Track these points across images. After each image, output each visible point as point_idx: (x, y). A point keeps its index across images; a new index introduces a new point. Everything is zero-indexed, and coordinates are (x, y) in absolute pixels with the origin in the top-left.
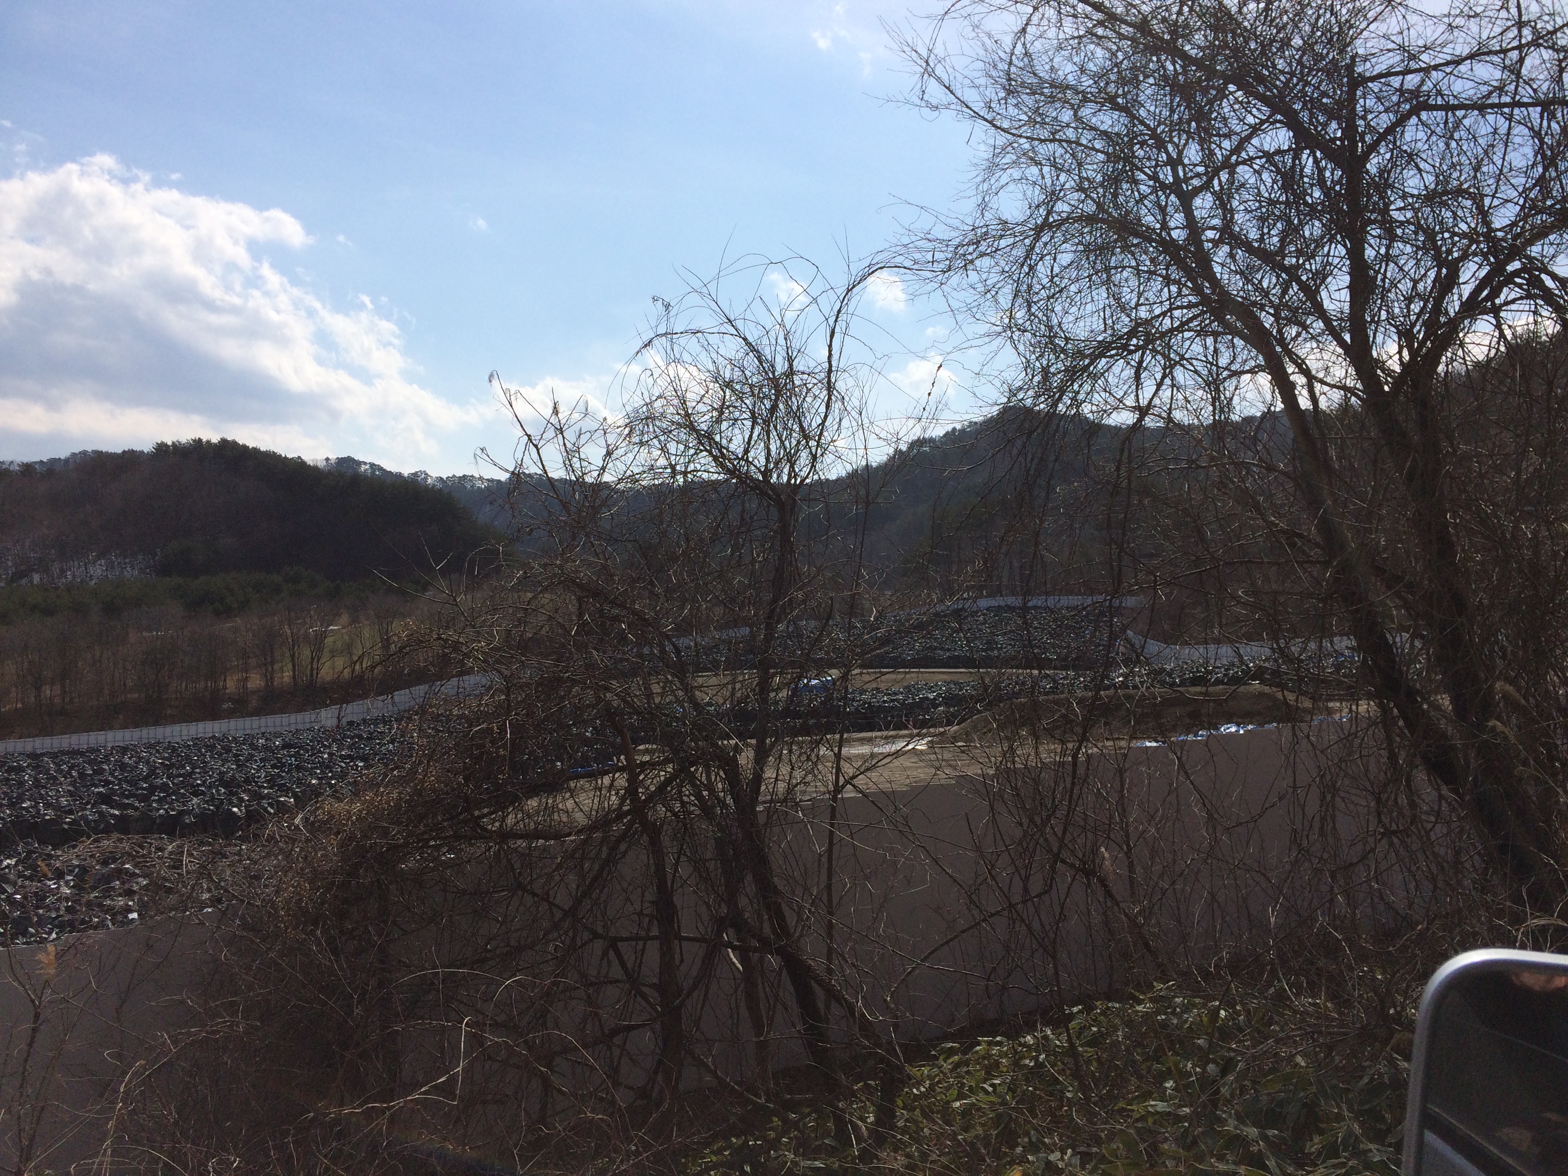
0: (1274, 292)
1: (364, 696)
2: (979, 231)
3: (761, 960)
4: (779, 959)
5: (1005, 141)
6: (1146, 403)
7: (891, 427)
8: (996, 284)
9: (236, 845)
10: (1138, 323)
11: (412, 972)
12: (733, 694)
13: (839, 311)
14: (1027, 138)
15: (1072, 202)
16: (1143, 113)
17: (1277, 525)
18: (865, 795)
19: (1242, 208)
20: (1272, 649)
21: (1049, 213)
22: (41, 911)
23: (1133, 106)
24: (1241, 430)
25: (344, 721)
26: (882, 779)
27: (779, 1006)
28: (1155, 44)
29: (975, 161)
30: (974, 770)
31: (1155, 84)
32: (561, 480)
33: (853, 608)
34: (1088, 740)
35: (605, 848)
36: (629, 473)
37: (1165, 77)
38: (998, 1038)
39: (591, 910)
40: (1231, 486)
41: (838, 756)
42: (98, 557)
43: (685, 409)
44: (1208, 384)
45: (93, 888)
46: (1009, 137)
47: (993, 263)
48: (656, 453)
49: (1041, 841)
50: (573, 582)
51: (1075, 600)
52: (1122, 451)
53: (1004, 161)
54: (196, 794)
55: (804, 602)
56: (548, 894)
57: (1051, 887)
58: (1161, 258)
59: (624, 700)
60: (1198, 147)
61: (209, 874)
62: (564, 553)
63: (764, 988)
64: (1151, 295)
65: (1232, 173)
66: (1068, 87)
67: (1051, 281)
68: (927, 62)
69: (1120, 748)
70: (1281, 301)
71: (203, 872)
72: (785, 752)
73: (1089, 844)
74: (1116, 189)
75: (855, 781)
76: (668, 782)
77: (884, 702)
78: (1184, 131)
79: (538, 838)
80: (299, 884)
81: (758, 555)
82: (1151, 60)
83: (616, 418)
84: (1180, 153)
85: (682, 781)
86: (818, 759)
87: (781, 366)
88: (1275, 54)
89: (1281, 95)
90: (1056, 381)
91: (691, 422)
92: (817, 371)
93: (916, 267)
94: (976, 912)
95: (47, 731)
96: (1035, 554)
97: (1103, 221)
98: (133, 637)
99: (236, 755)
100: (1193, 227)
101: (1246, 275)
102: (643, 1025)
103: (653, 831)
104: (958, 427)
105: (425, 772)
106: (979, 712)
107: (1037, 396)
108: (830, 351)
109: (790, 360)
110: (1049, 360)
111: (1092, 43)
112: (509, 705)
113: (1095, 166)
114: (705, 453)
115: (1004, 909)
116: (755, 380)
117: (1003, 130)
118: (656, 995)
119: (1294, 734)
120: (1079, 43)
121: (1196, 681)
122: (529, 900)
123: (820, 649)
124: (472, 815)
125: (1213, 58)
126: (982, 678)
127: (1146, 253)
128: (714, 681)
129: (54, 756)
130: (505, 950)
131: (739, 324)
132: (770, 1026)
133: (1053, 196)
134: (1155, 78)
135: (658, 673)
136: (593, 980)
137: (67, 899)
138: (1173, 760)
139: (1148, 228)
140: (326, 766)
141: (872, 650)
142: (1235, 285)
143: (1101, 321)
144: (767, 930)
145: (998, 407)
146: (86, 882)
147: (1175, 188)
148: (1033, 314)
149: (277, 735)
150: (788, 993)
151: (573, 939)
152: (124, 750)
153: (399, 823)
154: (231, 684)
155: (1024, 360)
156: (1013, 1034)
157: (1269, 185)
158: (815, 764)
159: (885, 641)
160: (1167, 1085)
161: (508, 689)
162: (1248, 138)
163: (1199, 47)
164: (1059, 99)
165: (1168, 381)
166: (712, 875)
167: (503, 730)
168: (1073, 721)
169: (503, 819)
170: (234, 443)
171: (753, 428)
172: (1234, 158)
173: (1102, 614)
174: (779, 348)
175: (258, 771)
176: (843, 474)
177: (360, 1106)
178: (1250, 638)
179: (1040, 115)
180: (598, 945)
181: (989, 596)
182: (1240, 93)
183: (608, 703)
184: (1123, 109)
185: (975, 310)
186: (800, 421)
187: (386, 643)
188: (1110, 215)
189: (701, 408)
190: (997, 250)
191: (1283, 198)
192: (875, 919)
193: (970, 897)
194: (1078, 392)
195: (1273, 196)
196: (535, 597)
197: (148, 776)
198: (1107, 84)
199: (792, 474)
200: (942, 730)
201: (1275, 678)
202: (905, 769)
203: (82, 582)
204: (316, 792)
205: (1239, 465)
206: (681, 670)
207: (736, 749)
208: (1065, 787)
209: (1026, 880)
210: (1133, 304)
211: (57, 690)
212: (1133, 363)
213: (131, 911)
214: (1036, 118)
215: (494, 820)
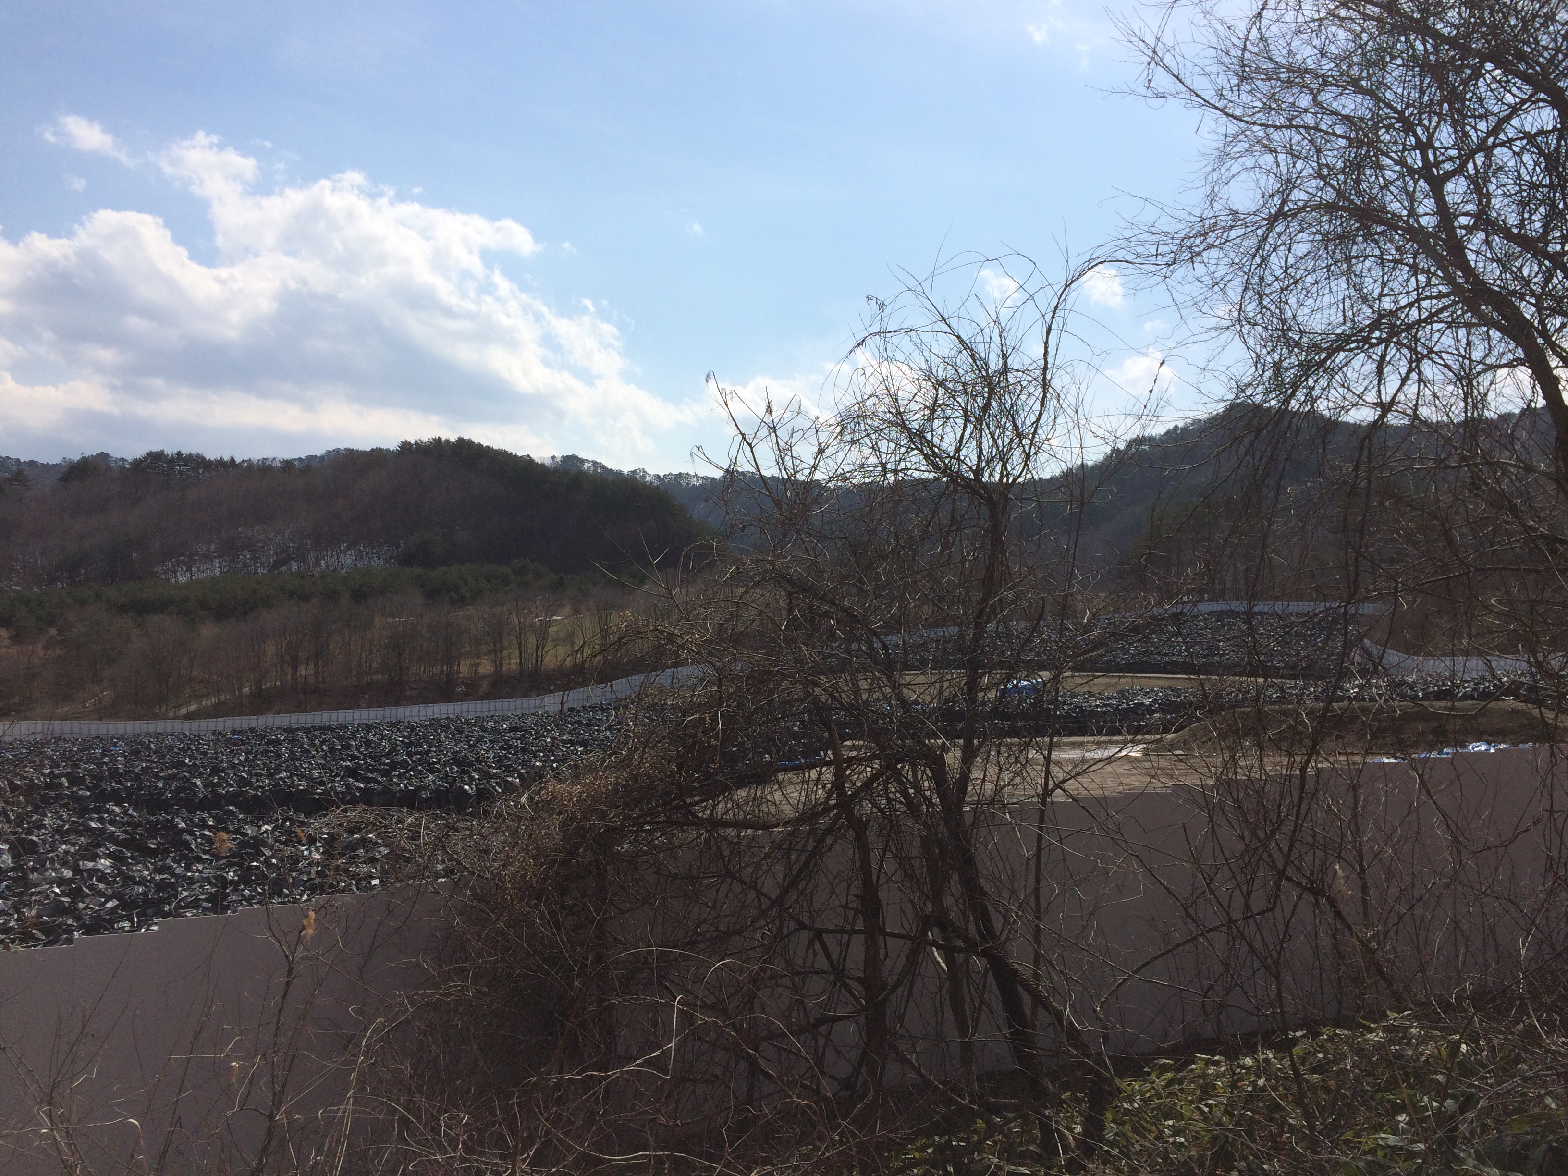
0: (1535, 280)
1: (584, 684)
2: (1207, 222)
3: (967, 961)
4: (984, 961)
5: (1237, 129)
6: (1389, 399)
7: (1108, 425)
8: (1224, 276)
9: (467, 821)
10: (1382, 315)
11: (626, 950)
12: (940, 693)
13: (1056, 307)
14: (1261, 125)
15: (1310, 190)
16: (1389, 95)
17: (1536, 530)
18: (1075, 800)
19: (1500, 192)
20: (1528, 662)
21: (1284, 202)
22: (294, 874)
23: (1378, 89)
24: (1496, 427)
25: (566, 707)
26: (1094, 785)
27: (984, 1008)
28: (1403, 24)
29: (1204, 151)
30: (1191, 780)
31: (1403, 65)
32: (773, 478)
33: (1065, 610)
34: (1318, 754)
35: (811, 841)
36: (840, 471)
37: (1414, 58)
38: (1217, 1058)
39: (797, 900)
40: (1484, 488)
41: (1048, 759)
42: (349, 548)
43: (897, 408)
44: (1460, 379)
45: (342, 855)
46: (1242, 124)
47: (1222, 255)
48: (867, 451)
49: (1265, 855)
50: (784, 577)
51: (1305, 607)
52: (1361, 449)
53: (1235, 150)
54: (432, 771)
55: (1015, 602)
56: (756, 884)
57: (1275, 903)
58: (1408, 246)
59: (831, 695)
60: (1451, 130)
61: (444, 846)
62: (775, 549)
63: (969, 989)
64: (1396, 285)
65: (1489, 155)
66: (1307, 71)
67: (1285, 272)
68: (1154, 52)
69: (1354, 764)
70: (1543, 288)
71: (440, 844)
72: (993, 753)
73: (1317, 863)
74: (1359, 175)
75: (1066, 786)
76: (874, 778)
77: (1097, 706)
78: (1435, 113)
79: (747, 828)
80: (524, 860)
81: (968, 555)
82: (1398, 40)
83: (828, 416)
84: (1430, 137)
85: (888, 778)
86: (1027, 762)
87: (995, 363)
88: (1539, 29)
89: (1545, 73)
90: (1288, 378)
91: (903, 422)
92: (1031, 368)
93: (1138, 260)
94: (1193, 927)
95: (301, 708)
96: (1262, 557)
97: (1343, 208)
98: (378, 621)
99: (467, 736)
100: (1445, 213)
101: (1504, 263)
102: (847, 1017)
103: (860, 826)
104: (1181, 424)
105: (641, 758)
106: (1199, 720)
107: (1268, 392)
108: (1046, 348)
109: (1005, 357)
110: (1281, 355)
111: (1335, 25)
112: (721, 697)
113: (1336, 152)
114: (916, 452)
115: (1223, 925)
116: (968, 378)
117: (1236, 118)
118: (861, 988)
119: (1552, 754)
120: (1320, 26)
121: (1440, 695)
122: (737, 888)
123: (1031, 650)
124: (685, 802)
125: (1468, 36)
126: (1202, 684)
127: (1391, 241)
128: (921, 679)
129: (307, 731)
130: (715, 934)
131: (953, 322)
132: (975, 1027)
133: (1289, 184)
134: (1403, 59)
135: (866, 670)
136: (799, 969)
137: (318, 864)
138: (1414, 779)
139: (1394, 215)
140: (549, 750)
141: (1085, 653)
142: (1491, 273)
143: (1340, 314)
144: (972, 931)
145: (1224, 404)
146: (335, 849)
147: (1425, 172)
148: (1265, 307)
149: (505, 718)
150: (994, 997)
151: (780, 928)
152: (368, 728)
153: (616, 807)
154: (464, 669)
155: (1254, 355)
156: (1232, 1055)
157: (1530, 168)
158: (1024, 766)
159: (1099, 643)
160: (1400, 1118)
161: (720, 680)
162: (1507, 119)
163: (1452, 25)
164: (1297, 84)
165: (1414, 376)
166: (917, 872)
167: (714, 720)
168: (1302, 733)
169: (714, 806)
170: (470, 442)
171: (965, 427)
172: (1491, 140)
173: (1335, 621)
174: (992, 345)
175: (487, 752)
176: (1057, 473)
177: (578, 1074)
178: (1505, 650)
179: (1276, 101)
180: (805, 936)
181: (1211, 600)
182: (1498, 72)
183: (816, 699)
184: (1369, 92)
185: (1201, 304)
186: (1014, 419)
187: (605, 635)
188: (1351, 202)
189: (914, 406)
190: (1226, 241)
191: (1547, 181)
192: (1084, 927)
193: (1186, 910)
194: (1313, 388)
195: (1535, 179)
196: (746, 592)
197: (390, 753)
198: (1350, 66)
199: (1005, 472)
200: (1158, 737)
201: (1533, 695)
202: (1118, 775)
203: (334, 570)
204: (539, 775)
205: (1493, 465)
206: (889, 667)
207: (943, 748)
208: (1291, 802)
209: (1247, 896)
210: (1376, 294)
211: (311, 670)
212: (1374, 357)
213: (373, 878)
214: (1271, 104)
215: (706, 808)
